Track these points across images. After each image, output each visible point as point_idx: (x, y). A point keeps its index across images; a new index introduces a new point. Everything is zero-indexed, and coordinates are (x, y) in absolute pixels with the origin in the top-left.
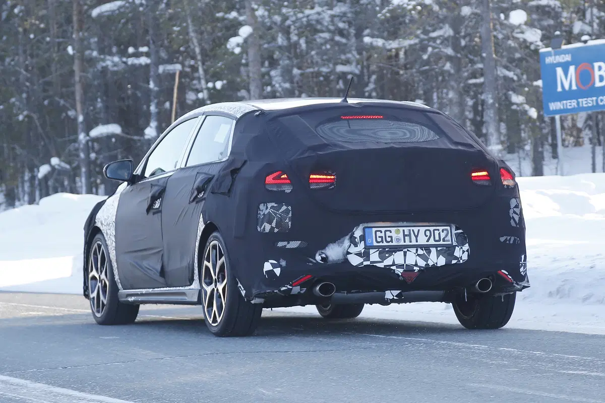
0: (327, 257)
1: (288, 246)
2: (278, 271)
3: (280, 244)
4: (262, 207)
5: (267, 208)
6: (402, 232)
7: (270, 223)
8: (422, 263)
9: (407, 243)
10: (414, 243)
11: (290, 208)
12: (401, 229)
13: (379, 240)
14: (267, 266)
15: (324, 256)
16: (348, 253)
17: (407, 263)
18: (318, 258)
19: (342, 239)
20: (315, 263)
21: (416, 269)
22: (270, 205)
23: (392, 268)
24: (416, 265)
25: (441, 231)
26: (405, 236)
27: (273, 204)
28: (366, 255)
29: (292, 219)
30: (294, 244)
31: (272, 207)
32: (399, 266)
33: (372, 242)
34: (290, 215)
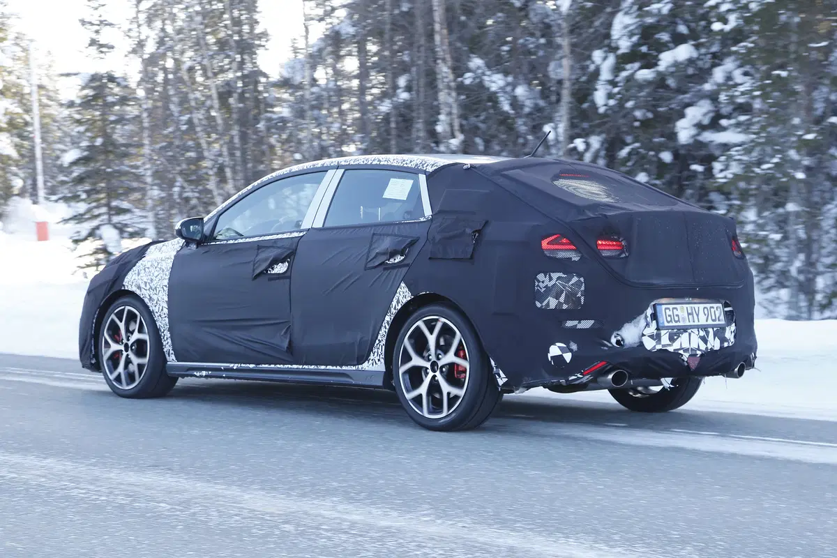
0: (623, 340)
1: (579, 326)
2: (568, 357)
3: (569, 324)
4: (541, 277)
5: (551, 279)
6: (685, 309)
7: (557, 297)
8: (703, 347)
9: (692, 323)
10: (696, 323)
11: (582, 279)
12: (685, 306)
13: (669, 319)
14: (554, 350)
15: (619, 338)
16: (643, 335)
17: (692, 347)
18: (613, 340)
19: (638, 318)
20: (610, 347)
21: (699, 353)
22: (555, 276)
23: (679, 352)
24: (699, 349)
25: (715, 309)
26: (689, 314)
27: (561, 275)
28: (657, 337)
29: (585, 293)
30: (586, 324)
31: (559, 278)
32: (686, 350)
33: (663, 323)
34: (583, 288)
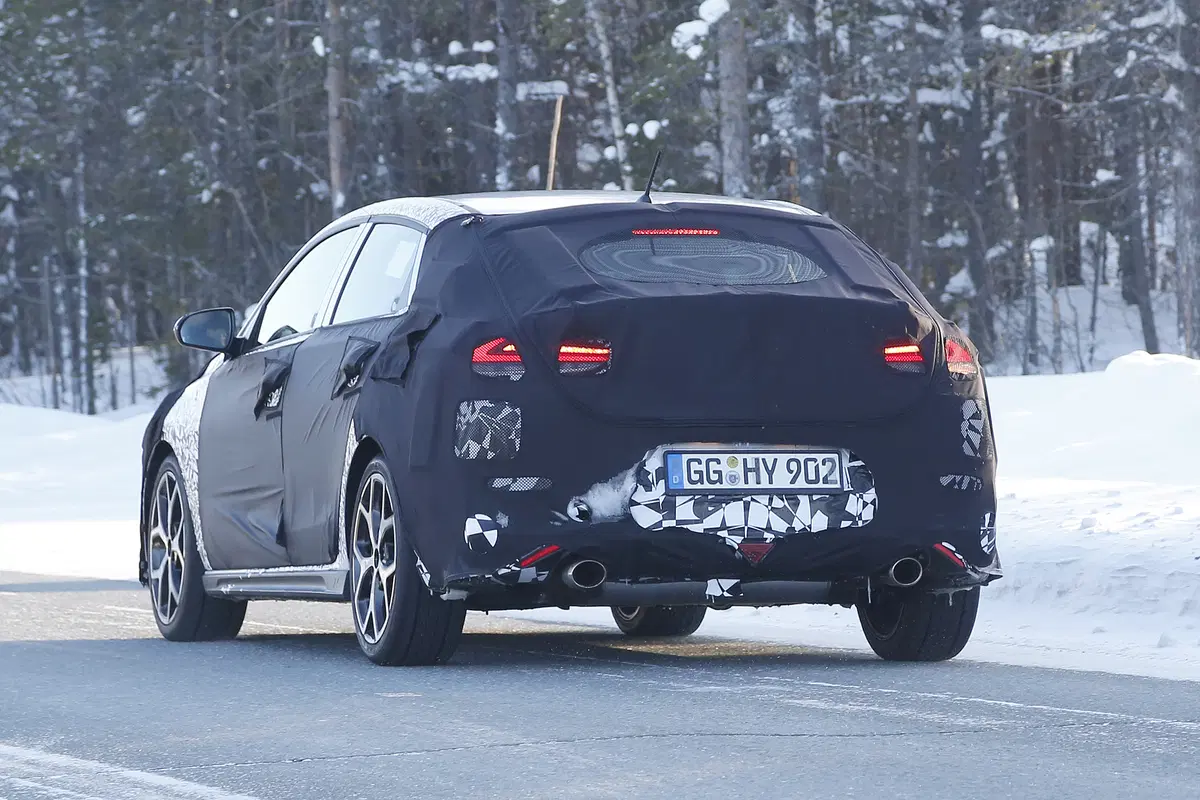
0: (590, 510)
1: (514, 487)
2: (492, 537)
3: (499, 483)
4: (464, 407)
5: (474, 410)
6: (741, 462)
7: (479, 440)
8: (780, 526)
9: (752, 485)
10: (765, 484)
11: (518, 411)
12: (740, 457)
13: (695, 477)
14: (472, 527)
15: (583, 507)
16: (633, 503)
17: (751, 524)
18: (573, 511)
19: (621, 475)
20: (565, 522)
21: (769, 536)
22: (479, 405)
23: (719, 533)
24: (769, 529)
25: (820, 462)
26: (747, 470)
27: (487, 403)
28: (667, 507)
29: (523, 432)
30: (525, 484)
31: (483, 409)
32: (733, 531)
33: (681, 483)
34: (518, 426)
